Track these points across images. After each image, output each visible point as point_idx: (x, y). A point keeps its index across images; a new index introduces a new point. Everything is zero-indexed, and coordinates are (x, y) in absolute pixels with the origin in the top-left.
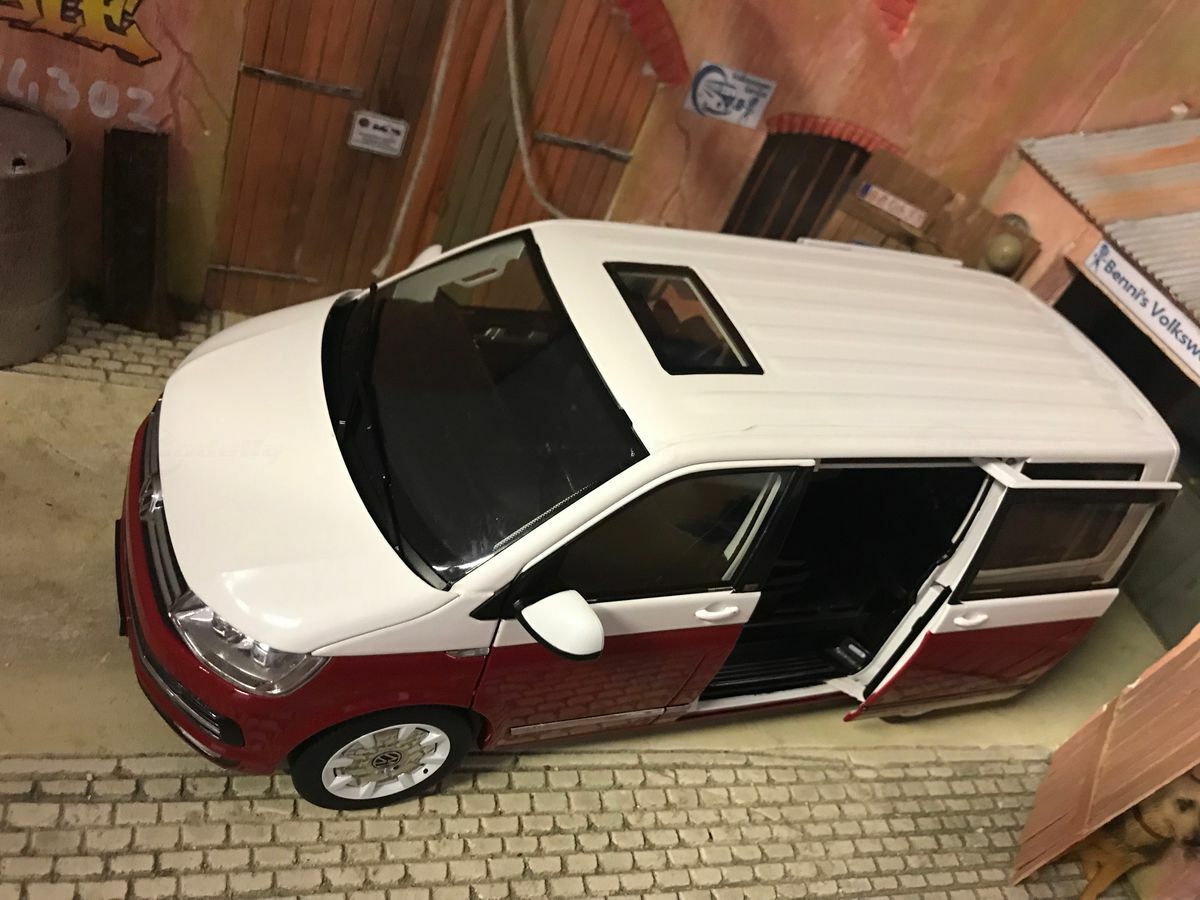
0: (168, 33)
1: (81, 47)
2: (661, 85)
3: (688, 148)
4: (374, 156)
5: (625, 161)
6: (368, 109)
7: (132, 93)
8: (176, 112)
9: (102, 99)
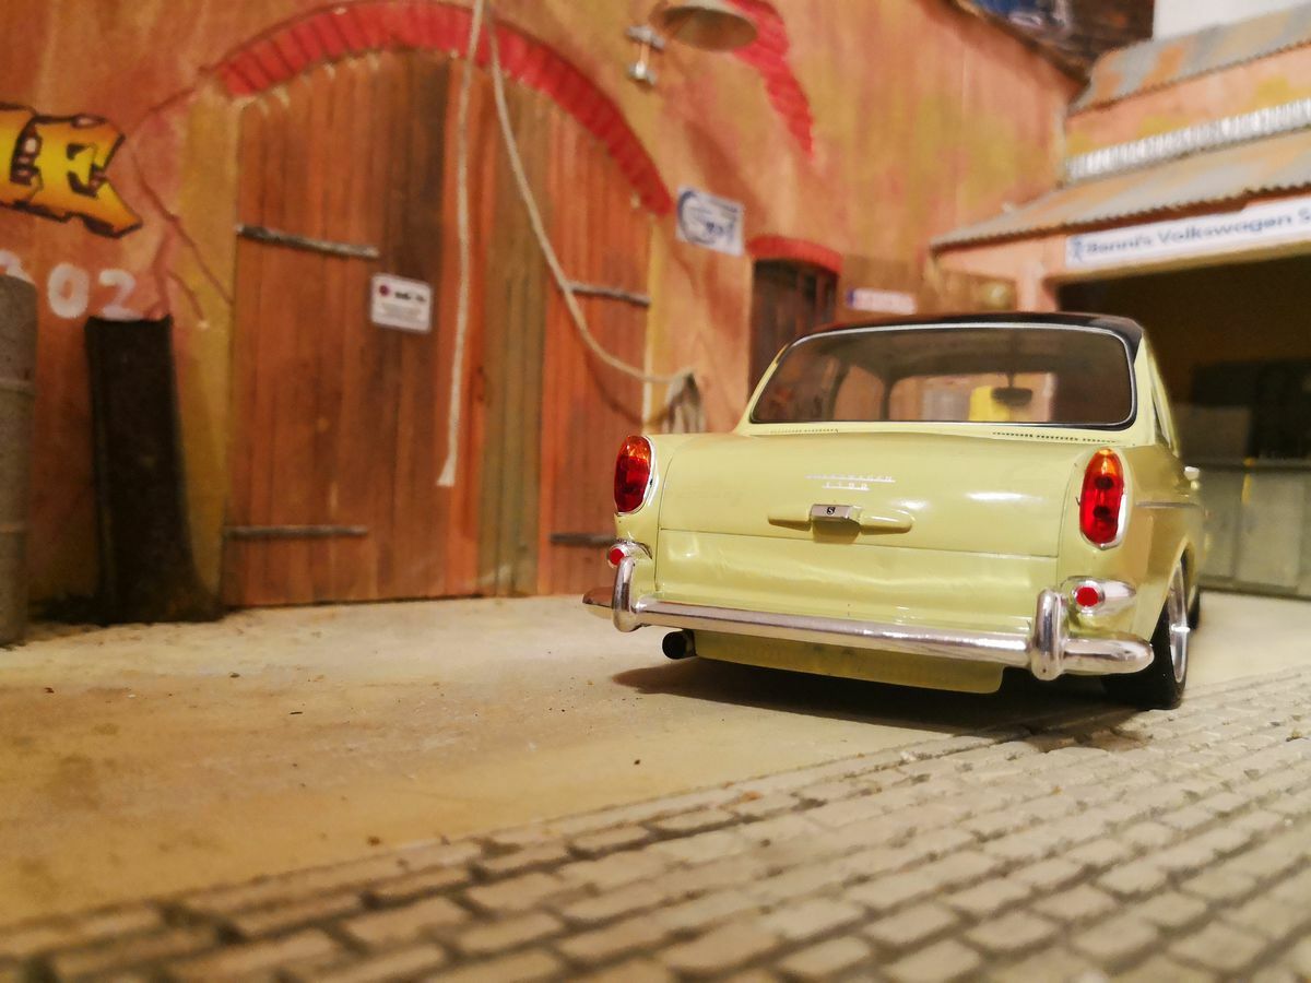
0: (147, 191)
1: (38, 219)
2: (652, 217)
3: (694, 284)
4: (401, 335)
5: (644, 306)
6: (385, 271)
7: (107, 277)
8: (164, 301)
9: (66, 293)
